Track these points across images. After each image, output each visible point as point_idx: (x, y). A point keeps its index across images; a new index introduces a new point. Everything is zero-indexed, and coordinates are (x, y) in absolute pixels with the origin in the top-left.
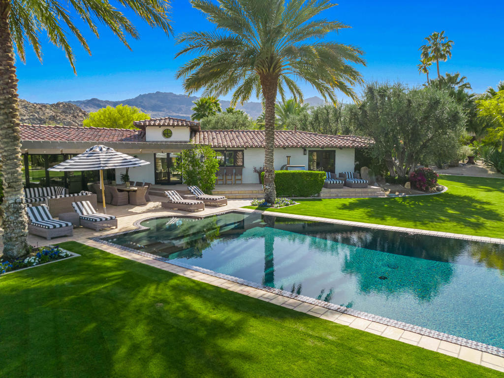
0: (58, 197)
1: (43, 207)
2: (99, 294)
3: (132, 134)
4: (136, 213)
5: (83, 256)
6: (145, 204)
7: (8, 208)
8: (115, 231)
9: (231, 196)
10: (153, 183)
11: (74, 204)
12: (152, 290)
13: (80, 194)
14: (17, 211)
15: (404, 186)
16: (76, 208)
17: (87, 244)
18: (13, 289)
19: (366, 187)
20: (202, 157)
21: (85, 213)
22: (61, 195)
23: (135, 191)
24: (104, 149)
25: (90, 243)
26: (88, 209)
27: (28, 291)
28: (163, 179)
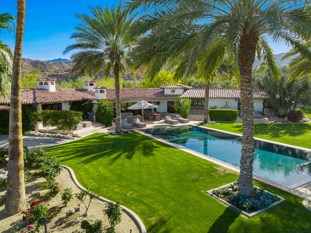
0: (130, 116)
1: (125, 120)
2: (135, 140)
3: (160, 91)
4: (155, 124)
5: (134, 133)
6: (159, 121)
7: (117, 120)
8: (145, 128)
9: (191, 119)
10: (167, 112)
11: (134, 119)
12: (147, 141)
13: (137, 116)
14: (119, 120)
15: (284, 119)
16: (135, 120)
17: (136, 131)
18: (118, 138)
19: (261, 118)
20: (183, 103)
21: (137, 122)
22: (131, 115)
23: (156, 115)
24: (143, 102)
25: (137, 131)
26: (138, 121)
27: (121, 139)
28: (171, 110)
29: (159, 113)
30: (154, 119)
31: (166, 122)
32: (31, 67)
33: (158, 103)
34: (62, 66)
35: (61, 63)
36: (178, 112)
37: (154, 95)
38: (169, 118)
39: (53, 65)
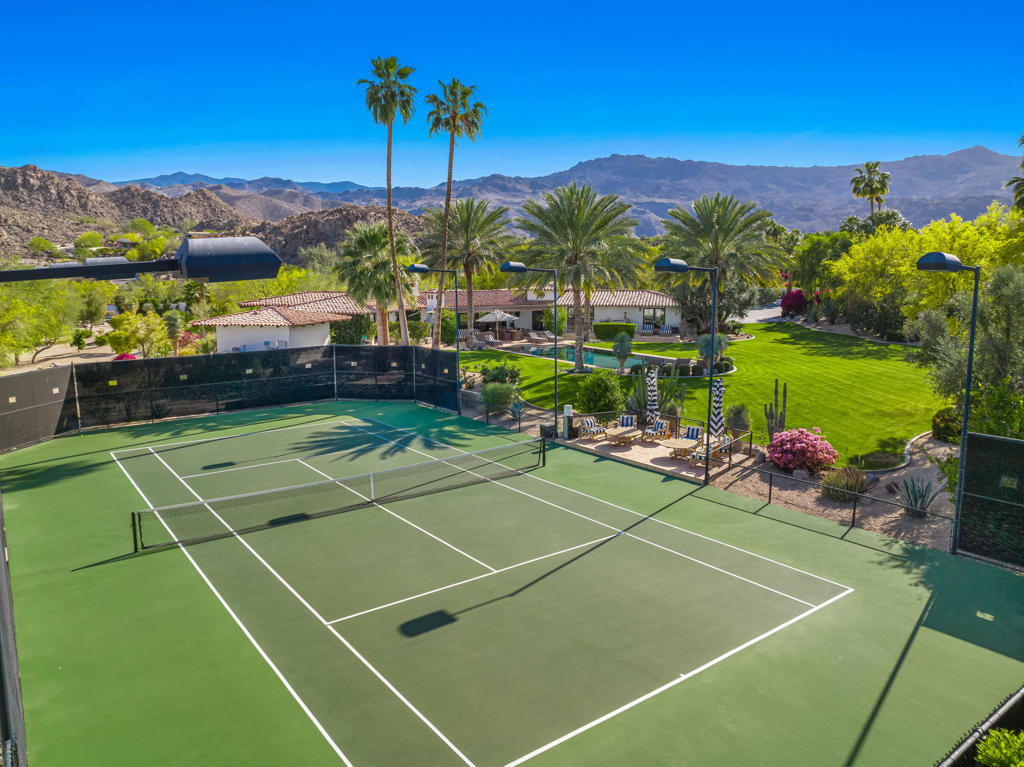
3: (520, 294)
4: (514, 343)
9: (567, 338)
10: (531, 327)
11: (486, 336)
13: (490, 331)
23: (514, 333)
24: (498, 311)
28: (537, 327)
29: (519, 329)
30: (512, 338)
31: (530, 340)
32: (112, 208)
33: (517, 314)
34: (210, 206)
35: (204, 195)
36: (549, 328)
37: (510, 301)
38: (534, 335)
39: (180, 203)
